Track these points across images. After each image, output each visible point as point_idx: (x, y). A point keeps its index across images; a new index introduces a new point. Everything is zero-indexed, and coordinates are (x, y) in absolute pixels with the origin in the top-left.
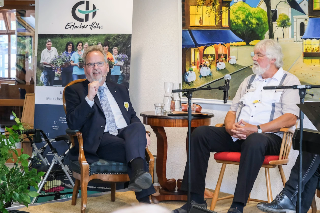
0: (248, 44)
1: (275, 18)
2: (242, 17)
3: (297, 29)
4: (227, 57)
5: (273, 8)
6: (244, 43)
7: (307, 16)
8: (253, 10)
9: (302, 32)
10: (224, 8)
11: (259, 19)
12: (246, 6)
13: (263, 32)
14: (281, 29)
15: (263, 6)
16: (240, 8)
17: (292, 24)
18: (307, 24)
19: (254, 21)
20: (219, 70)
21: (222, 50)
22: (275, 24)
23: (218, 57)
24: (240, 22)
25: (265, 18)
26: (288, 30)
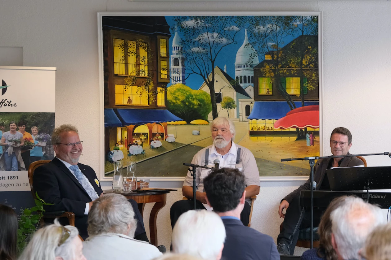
0: (188, 123)
1: (219, 100)
2: (182, 98)
3: (243, 111)
4: (163, 135)
5: (217, 91)
6: (185, 122)
7: (252, 100)
8: (194, 92)
9: (248, 113)
10: (159, 89)
11: (201, 101)
12: (187, 88)
13: (207, 112)
14: (226, 110)
15: (206, 89)
16: (179, 90)
17: (237, 107)
18: (252, 106)
19: (195, 102)
20: (153, 148)
21: (156, 128)
22: (219, 106)
23: (152, 136)
24: (179, 102)
25: (208, 100)
26: (234, 111)
